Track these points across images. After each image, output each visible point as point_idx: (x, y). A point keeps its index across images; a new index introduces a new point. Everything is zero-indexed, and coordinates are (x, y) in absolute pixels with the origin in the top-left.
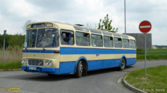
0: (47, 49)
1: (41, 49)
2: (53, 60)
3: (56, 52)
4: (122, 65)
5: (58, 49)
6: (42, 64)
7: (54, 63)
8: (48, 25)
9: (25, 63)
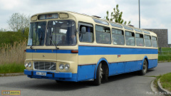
0: (61, 47)
1: (53, 47)
2: (70, 62)
3: (73, 52)
4: (144, 68)
5: (75, 48)
6: (54, 68)
7: (71, 67)
8: (61, 16)
9: (30, 67)
